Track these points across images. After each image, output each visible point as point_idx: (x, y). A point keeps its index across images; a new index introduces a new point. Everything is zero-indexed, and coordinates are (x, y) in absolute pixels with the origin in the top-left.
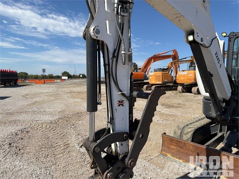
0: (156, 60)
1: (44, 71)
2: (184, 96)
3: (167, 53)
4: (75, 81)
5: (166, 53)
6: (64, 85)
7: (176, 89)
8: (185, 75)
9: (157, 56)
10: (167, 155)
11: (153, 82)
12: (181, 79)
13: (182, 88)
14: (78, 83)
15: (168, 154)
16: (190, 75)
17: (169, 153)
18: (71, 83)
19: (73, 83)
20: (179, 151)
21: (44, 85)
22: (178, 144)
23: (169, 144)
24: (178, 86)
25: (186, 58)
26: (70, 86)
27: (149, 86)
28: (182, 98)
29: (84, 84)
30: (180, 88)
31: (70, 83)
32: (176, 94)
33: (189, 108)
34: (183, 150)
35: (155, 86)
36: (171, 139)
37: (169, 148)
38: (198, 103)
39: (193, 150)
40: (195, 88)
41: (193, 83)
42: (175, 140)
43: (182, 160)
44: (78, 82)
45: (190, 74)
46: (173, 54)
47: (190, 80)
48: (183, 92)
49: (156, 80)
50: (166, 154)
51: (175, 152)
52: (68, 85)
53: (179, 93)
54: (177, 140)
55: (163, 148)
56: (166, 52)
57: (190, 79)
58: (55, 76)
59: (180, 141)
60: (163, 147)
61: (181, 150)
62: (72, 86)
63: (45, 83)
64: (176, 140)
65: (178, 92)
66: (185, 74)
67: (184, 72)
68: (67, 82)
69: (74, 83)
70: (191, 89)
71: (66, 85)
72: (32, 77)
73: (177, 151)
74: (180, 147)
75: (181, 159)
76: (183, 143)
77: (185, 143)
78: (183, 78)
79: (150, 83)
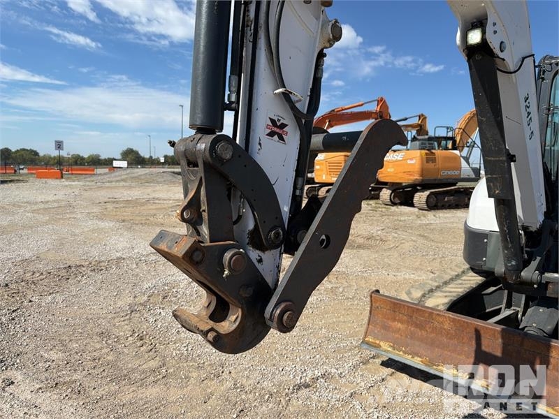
0: (336, 125)
1: (59, 145)
2: (393, 214)
3: (362, 105)
4: (138, 172)
5: (357, 106)
6: (109, 182)
7: (377, 197)
8: (397, 161)
9: (338, 113)
10: (379, 344)
11: (324, 178)
12: (389, 172)
13: (391, 194)
14: (143, 177)
15: (382, 344)
16: (409, 162)
17: (386, 340)
18: (126, 176)
19: (133, 178)
20: (412, 336)
21: (58, 181)
22: (411, 317)
23: (388, 319)
24: (381, 189)
25: (406, 119)
26: (122, 184)
27: (315, 187)
28: (383, 221)
29: (160, 180)
30: (386, 194)
31: (123, 177)
32: (374, 210)
33: (390, 249)
34: (424, 333)
35: (327, 188)
36: (394, 304)
37: (385, 328)
38: (420, 235)
39: (451, 331)
40: (422, 193)
41: (417, 183)
42: (404, 306)
43: (419, 359)
44: (144, 174)
45: (411, 159)
46: (378, 110)
47: (411, 175)
48: (394, 204)
49: (330, 173)
50: (378, 342)
51: (403, 338)
52: (117, 181)
53: (383, 206)
54: (411, 307)
55: (369, 329)
56: (361, 103)
57: (410, 173)
58: (105, 159)
59: (418, 309)
60: (370, 326)
61: (419, 333)
62: (127, 184)
63: (62, 177)
64: (408, 307)
65: (381, 202)
66: (399, 159)
67: (396, 153)
68: (117, 174)
69: (136, 177)
70: (413, 197)
71: (111, 182)
72: (49, 161)
73: (406, 337)
74: (417, 326)
75: (418, 356)
76: (427, 315)
77: (433, 313)
78: (392, 170)
79: (316, 181)
